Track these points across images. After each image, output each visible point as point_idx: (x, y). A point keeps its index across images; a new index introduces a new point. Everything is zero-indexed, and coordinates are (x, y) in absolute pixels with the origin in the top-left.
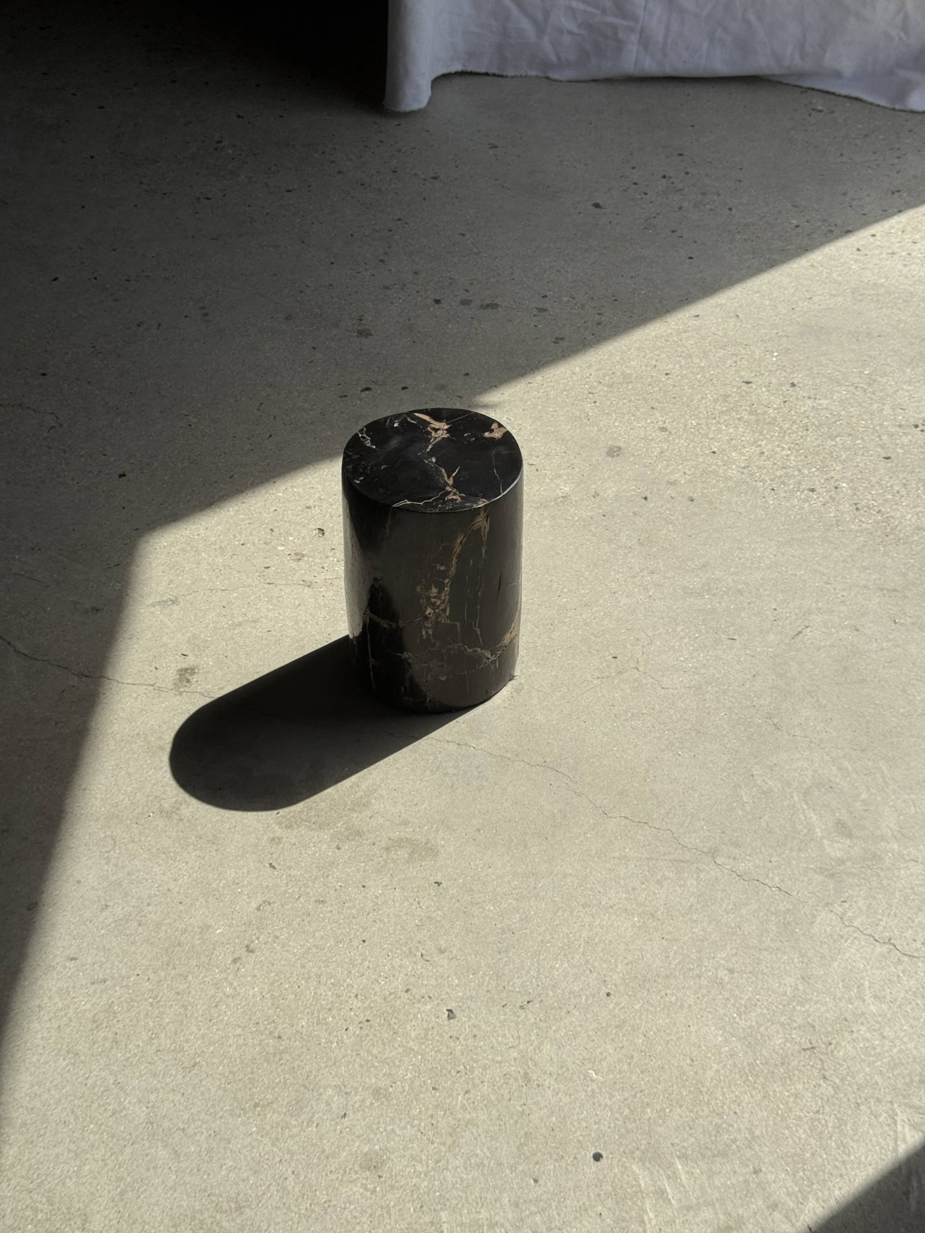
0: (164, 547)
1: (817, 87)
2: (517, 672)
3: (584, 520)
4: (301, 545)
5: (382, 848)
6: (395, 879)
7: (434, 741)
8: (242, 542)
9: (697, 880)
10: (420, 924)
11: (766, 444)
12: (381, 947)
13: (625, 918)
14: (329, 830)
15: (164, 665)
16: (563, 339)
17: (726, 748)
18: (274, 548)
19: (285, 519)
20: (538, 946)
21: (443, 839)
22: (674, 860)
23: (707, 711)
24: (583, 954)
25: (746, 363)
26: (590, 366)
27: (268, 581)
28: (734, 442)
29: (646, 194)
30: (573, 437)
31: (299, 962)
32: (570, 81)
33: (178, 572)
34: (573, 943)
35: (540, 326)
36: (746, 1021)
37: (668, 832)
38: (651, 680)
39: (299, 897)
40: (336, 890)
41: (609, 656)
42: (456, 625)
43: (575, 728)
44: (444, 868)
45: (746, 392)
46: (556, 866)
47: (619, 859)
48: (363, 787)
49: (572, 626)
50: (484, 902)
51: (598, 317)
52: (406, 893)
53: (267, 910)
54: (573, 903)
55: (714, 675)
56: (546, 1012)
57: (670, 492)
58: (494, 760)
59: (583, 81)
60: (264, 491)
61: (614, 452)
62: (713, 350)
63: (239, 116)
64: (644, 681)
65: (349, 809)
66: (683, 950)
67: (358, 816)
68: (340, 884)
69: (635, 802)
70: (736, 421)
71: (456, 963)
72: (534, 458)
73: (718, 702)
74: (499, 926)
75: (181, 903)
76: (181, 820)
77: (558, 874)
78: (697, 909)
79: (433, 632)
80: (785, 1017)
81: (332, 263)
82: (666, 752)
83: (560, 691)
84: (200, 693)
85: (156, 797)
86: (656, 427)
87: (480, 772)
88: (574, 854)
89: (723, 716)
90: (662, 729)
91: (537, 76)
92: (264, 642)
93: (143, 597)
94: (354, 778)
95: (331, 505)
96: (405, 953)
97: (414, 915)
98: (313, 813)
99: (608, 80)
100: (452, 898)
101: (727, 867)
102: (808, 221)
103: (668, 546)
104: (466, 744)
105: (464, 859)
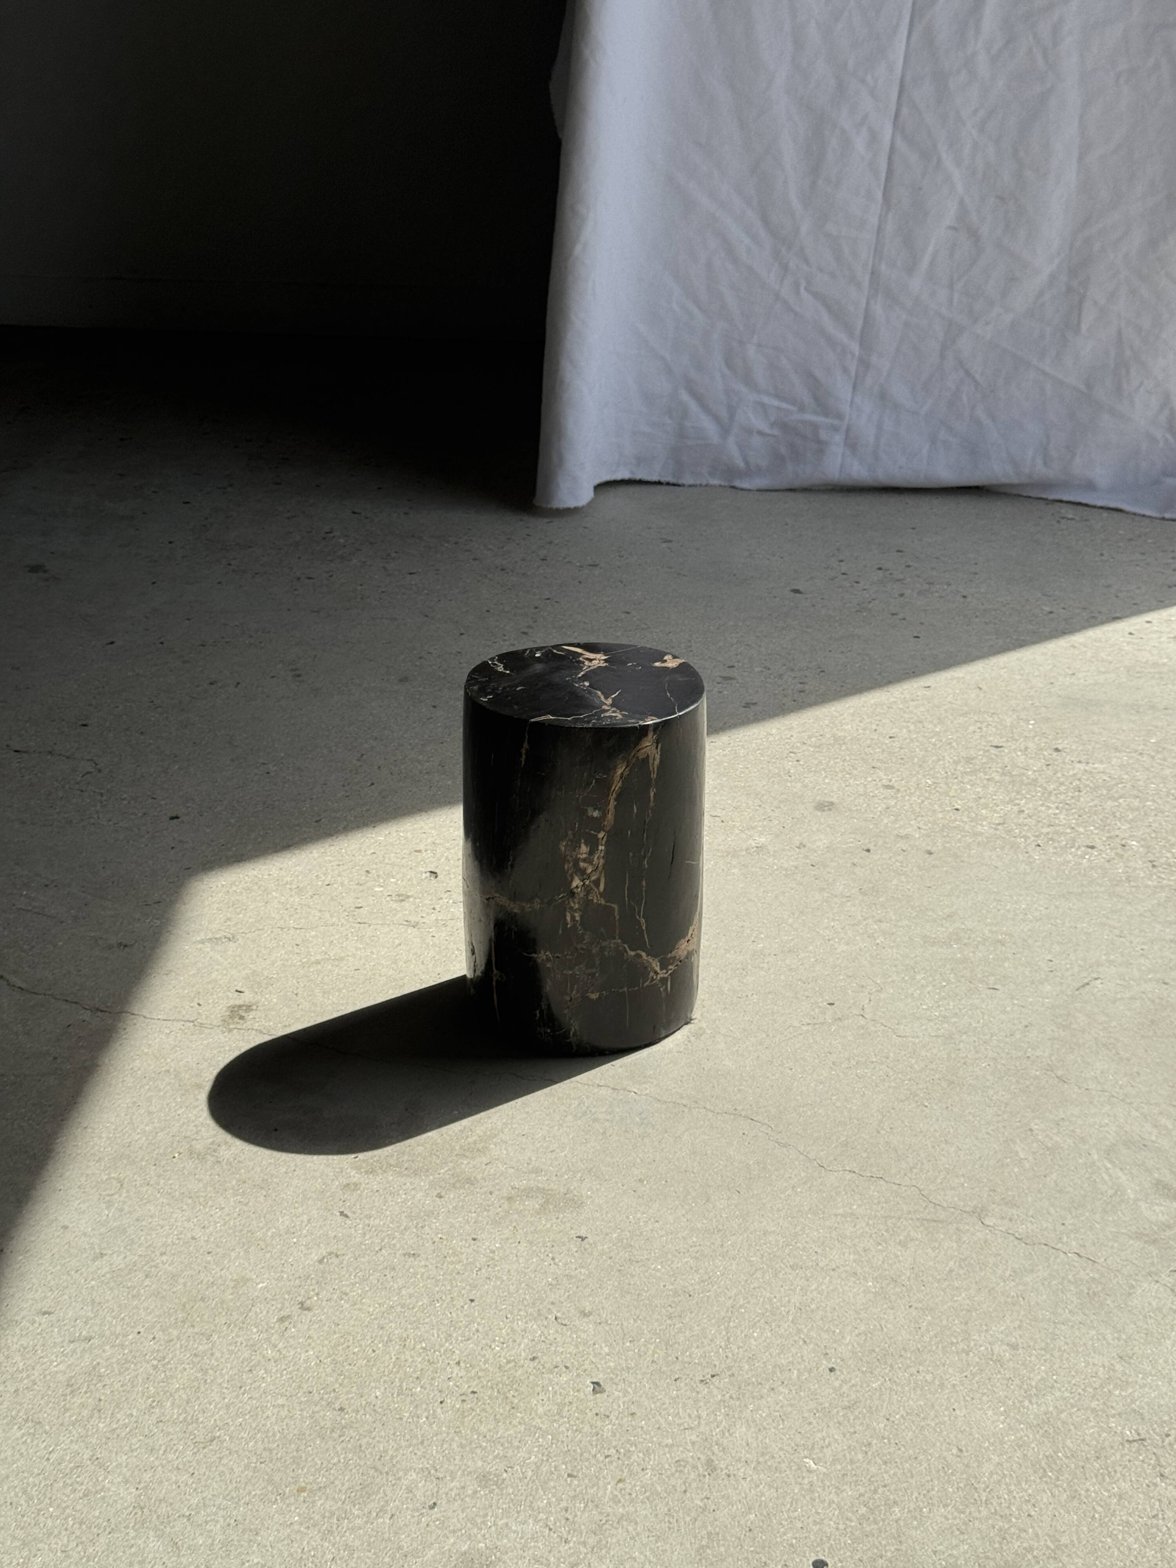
0: (223, 886)
1: (1065, 498)
2: (696, 1014)
3: (786, 870)
4: (405, 887)
5: (502, 1198)
6: (520, 1231)
7: (580, 1085)
8: (327, 883)
9: (957, 1242)
10: (554, 1282)
11: (1026, 803)
12: (496, 1308)
13: (854, 1282)
14: (427, 1176)
15: (211, 1001)
16: (755, 704)
17: (991, 1100)
18: (370, 889)
19: (387, 861)
20: (727, 1311)
21: (590, 1189)
22: (924, 1220)
23: (962, 1061)
24: (792, 1322)
25: (994, 730)
26: (791, 729)
27: (359, 920)
28: (983, 800)
29: (857, 582)
30: (770, 792)
31: (376, 1322)
32: (759, 490)
33: (238, 910)
34: (778, 1308)
35: (726, 692)
36: (1039, 1405)
37: (913, 1188)
38: (883, 1027)
39: (381, 1250)
40: (434, 1243)
41: (822, 1002)
42: (614, 909)
43: (778, 1075)
44: (591, 1221)
45: (996, 755)
46: (753, 1223)
47: (842, 1216)
48: (478, 1131)
49: (772, 970)
50: (648, 1259)
51: (799, 686)
52: (534, 1248)
53: (332, 1263)
54: (777, 1263)
55: (970, 1024)
56: (740, 1388)
57: (901, 845)
58: (664, 1106)
59: (776, 491)
60: (360, 835)
61: (824, 806)
62: (950, 717)
63: (354, 513)
64: (873, 1029)
65: (457, 1155)
66: (941, 1321)
68: (440, 1236)
69: (865, 1155)
70: (985, 782)
71: (607, 1328)
72: (719, 810)
73: (977, 1052)
74: (671, 1287)
75: (209, 1253)
76: (218, 1162)
77: (755, 1231)
78: (959, 1274)
79: (581, 917)
80: (1097, 1402)
81: (462, 634)
82: (906, 1102)
83: (756, 1037)
84: (256, 1030)
85: (185, 1137)
86: (880, 784)
87: (644, 1119)
88: (779, 1210)
89: (985, 1067)
90: (900, 1079)
91: (720, 486)
92: (350, 980)
93: (188, 934)
94: (465, 1122)
95: (448, 849)
96: (531, 1315)
97: (546, 1272)
98: (406, 1158)
99: (807, 490)
100: (601, 1255)
101: (1001, 1228)
102: (1064, 609)
103: (900, 896)
104: (624, 1089)
105: (620, 1212)
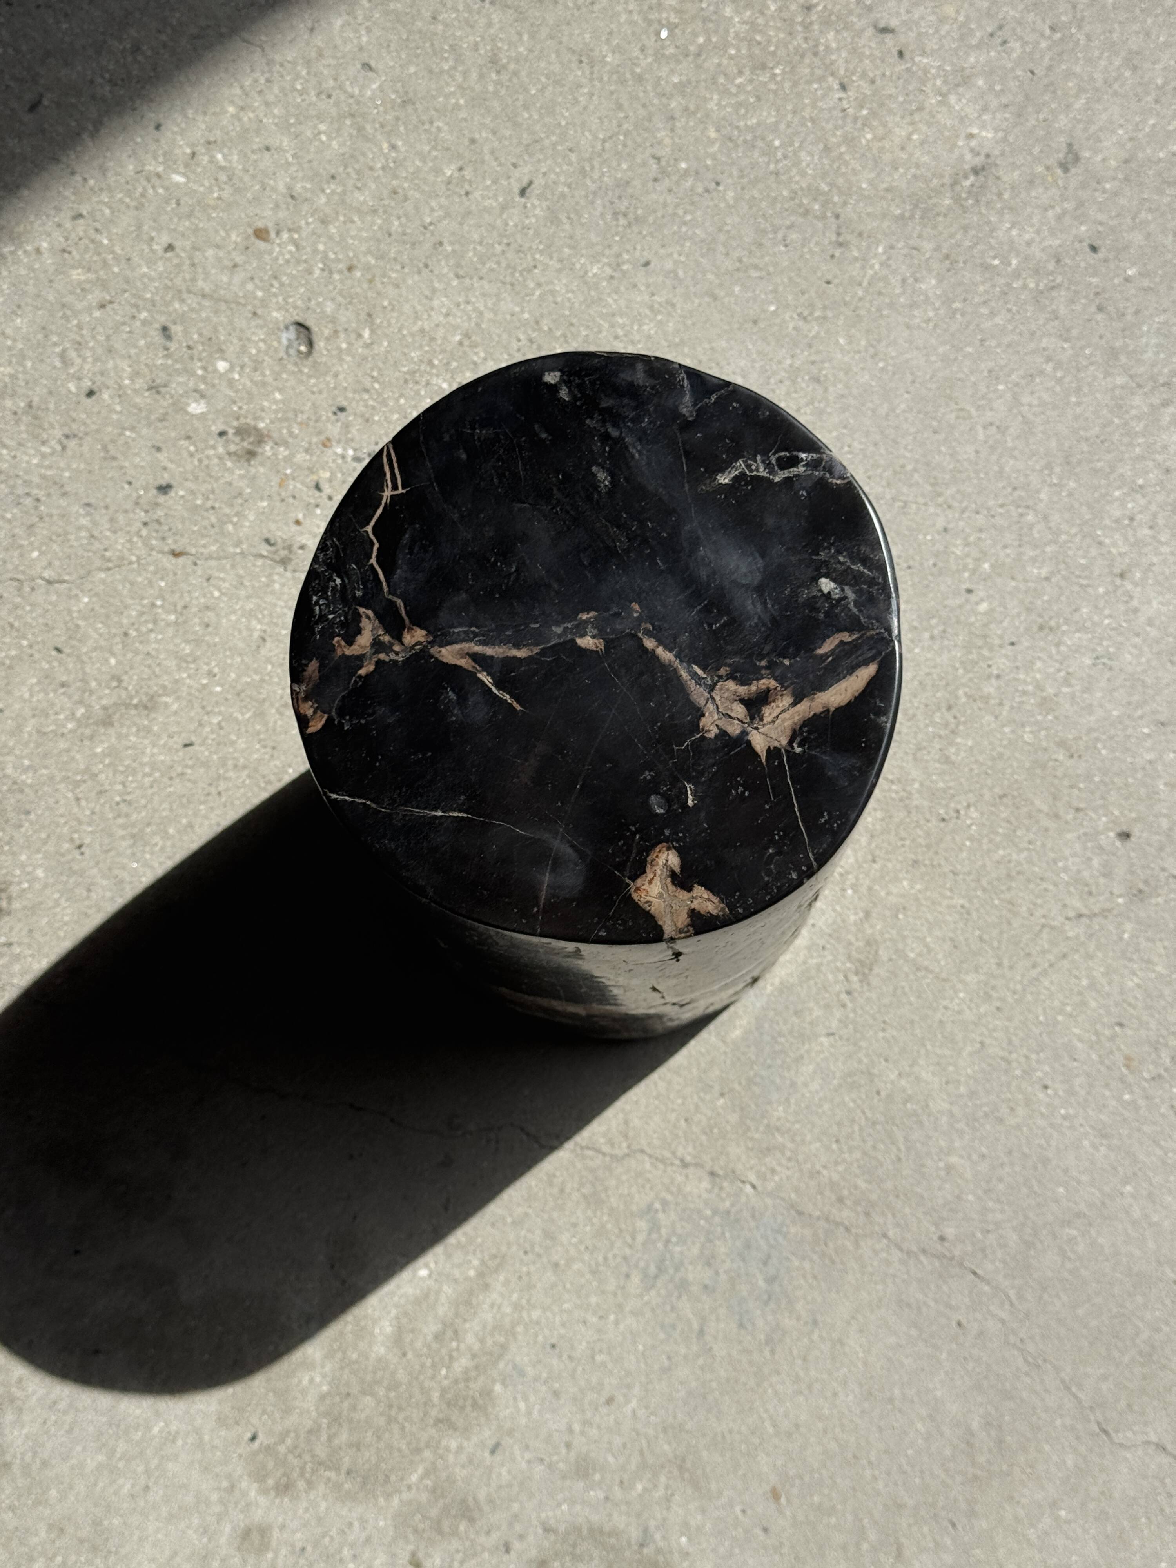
4: (250, 396)
7: (648, 1163)
8: (87, 384)
14: (388, 1496)
18: (179, 408)
19: (199, 283)
27: (170, 543)
43: (1021, 1111)
48: (470, 1339)
49: (1005, 711)
58: (808, 1233)
65: (438, 1421)
67: (460, 1448)
87: (772, 1280)
95: (325, 222)
104: (732, 1175)
